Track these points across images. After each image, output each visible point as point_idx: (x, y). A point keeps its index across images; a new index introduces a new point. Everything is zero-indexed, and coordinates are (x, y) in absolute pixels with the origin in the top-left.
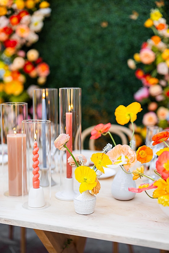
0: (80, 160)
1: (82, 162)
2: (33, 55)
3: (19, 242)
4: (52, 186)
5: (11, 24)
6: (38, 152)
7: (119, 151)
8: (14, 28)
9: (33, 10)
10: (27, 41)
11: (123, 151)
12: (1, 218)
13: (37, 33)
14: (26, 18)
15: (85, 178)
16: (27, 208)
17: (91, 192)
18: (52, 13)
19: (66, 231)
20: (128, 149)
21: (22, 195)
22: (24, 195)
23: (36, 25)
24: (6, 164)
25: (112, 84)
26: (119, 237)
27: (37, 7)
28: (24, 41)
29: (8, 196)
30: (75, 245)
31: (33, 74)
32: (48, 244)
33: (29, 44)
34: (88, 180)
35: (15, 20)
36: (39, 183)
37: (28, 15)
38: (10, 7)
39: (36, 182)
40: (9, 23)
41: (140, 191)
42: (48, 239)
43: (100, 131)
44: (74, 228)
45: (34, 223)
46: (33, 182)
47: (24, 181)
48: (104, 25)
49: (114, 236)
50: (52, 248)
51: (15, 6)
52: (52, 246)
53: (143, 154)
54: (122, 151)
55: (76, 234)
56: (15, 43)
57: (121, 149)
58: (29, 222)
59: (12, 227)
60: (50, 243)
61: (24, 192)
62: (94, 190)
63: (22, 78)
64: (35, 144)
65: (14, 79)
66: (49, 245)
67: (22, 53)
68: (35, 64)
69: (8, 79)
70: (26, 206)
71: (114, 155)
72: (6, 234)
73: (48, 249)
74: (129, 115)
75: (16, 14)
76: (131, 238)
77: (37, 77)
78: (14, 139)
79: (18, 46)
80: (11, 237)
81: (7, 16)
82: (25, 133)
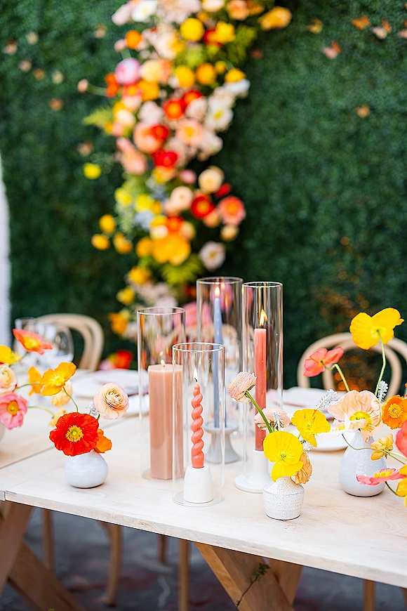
0: (276, 420)
1: (279, 424)
2: (212, 179)
3: (176, 568)
4: (226, 463)
5: (166, 119)
6: (201, 403)
7: (355, 403)
8: (173, 124)
9: (213, 87)
10: (199, 151)
11: (361, 403)
12: (135, 519)
13: (219, 134)
14: (196, 105)
15: (283, 453)
16: (181, 504)
17: (293, 478)
18: (250, 89)
19: (244, 546)
20: (371, 400)
21: (172, 479)
22: (177, 479)
23: (218, 116)
24: (146, 415)
25: (379, 239)
26: (333, 562)
27: (221, 80)
28: (193, 151)
29: (149, 479)
30: (277, 577)
31: (212, 220)
32: (221, 571)
33: (203, 156)
34: (289, 457)
35: (174, 109)
36: (203, 458)
37: (200, 99)
38: (164, 81)
39: (196, 457)
40: (164, 116)
41: (375, 482)
42: (219, 561)
43: (322, 362)
44: (257, 543)
45: (189, 530)
46: (193, 456)
47: (175, 452)
48: (363, 112)
49: (325, 560)
50: (230, 580)
51: (174, 83)
52: (229, 576)
53: (395, 411)
54: (359, 403)
55: (261, 553)
56: (174, 156)
57: (357, 398)
58: (181, 529)
59: (164, 538)
60: (224, 569)
61: (176, 472)
62: (300, 476)
63: (188, 229)
64: (195, 388)
65: (172, 231)
66: (223, 574)
67: (188, 177)
68: (215, 199)
69: (159, 232)
70: (179, 499)
71: (344, 410)
72: (153, 551)
73: (221, 582)
74: (378, 331)
75: (177, 96)
76: (355, 565)
77: (221, 225)
78: (160, 376)
79: (181, 161)
80: (163, 559)
81: (158, 102)
82: (180, 364)
